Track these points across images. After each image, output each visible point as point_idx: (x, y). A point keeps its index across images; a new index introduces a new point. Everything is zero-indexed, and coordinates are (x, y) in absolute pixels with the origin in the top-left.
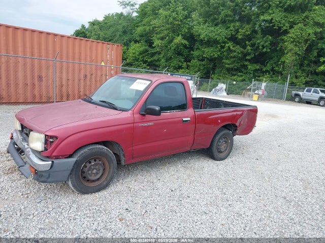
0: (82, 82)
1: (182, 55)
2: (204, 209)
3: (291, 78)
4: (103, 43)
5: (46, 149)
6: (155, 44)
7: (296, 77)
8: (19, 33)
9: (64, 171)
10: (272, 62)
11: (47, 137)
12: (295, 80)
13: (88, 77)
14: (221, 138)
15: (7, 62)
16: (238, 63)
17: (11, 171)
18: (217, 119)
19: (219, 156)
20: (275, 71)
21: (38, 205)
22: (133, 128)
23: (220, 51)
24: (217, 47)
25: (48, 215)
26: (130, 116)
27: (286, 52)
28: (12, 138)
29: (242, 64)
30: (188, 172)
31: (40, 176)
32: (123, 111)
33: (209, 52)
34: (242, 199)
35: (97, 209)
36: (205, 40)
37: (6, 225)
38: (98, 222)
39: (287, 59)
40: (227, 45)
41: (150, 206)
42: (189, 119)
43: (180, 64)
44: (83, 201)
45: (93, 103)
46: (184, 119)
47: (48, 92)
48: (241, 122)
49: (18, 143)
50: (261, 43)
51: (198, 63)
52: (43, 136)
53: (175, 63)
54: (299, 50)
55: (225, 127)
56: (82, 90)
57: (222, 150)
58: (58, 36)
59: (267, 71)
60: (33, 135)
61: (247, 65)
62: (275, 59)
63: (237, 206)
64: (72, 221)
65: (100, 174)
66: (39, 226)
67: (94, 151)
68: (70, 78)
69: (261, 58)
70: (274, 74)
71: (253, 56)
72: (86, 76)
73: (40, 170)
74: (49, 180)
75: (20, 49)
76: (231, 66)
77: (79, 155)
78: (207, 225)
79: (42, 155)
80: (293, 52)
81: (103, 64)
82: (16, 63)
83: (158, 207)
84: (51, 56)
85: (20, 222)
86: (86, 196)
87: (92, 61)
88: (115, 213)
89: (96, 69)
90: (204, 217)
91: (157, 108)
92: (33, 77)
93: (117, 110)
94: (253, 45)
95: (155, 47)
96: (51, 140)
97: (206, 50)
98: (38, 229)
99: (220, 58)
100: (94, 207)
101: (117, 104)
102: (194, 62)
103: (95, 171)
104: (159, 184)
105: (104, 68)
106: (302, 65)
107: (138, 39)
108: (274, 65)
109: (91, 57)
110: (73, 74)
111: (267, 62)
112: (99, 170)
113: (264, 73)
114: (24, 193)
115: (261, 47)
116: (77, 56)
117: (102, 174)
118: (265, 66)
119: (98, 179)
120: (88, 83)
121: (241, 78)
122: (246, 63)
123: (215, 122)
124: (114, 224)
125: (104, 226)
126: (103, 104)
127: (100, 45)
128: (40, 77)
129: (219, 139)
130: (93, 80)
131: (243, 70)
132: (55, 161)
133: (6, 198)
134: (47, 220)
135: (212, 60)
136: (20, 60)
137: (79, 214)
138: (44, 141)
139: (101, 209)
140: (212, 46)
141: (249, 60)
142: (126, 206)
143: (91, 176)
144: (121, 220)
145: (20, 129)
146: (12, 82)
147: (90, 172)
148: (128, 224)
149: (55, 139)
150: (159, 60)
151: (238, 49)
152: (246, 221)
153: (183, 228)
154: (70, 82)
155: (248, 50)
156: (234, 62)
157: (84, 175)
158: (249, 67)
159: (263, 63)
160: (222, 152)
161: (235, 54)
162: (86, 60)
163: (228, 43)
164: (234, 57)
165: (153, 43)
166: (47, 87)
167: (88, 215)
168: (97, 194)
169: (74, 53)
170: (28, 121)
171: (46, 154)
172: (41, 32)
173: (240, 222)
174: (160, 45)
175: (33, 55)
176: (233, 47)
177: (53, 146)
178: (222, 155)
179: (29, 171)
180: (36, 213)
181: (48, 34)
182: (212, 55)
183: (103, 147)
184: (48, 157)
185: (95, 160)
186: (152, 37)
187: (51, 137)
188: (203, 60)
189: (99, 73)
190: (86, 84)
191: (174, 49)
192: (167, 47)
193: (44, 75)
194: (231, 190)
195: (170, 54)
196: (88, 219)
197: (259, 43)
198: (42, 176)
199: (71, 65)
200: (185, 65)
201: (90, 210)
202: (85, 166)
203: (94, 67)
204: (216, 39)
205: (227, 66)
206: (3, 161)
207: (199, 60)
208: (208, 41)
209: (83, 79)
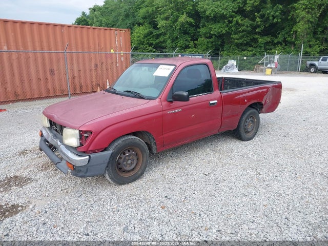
0: (93, 71)
1: (188, 34)
2: (242, 191)
3: (305, 48)
4: (111, 30)
5: (81, 145)
6: (160, 25)
7: (310, 46)
8: (27, 27)
9: (101, 164)
10: (283, 32)
11: (82, 133)
12: (308, 50)
13: (99, 66)
14: (247, 118)
15: (18, 58)
16: (248, 37)
17: (45, 167)
18: (243, 99)
19: (247, 137)
20: (287, 41)
21: (80, 199)
22: (163, 116)
23: (227, 26)
24: (225, 22)
25: (92, 209)
26: (157, 104)
27: (298, 20)
28: (42, 135)
29: (252, 38)
30: (218, 155)
31: (77, 171)
32: (150, 99)
33: (217, 28)
34: (279, 178)
35: (137, 199)
36: (211, 16)
37: (54, 221)
38: (141, 212)
39: (299, 28)
40: (235, 19)
41: (188, 192)
42: (216, 101)
43: (187, 43)
44: (122, 192)
45: (117, 94)
46: (211, 102)
47: (61, 86)
48: (267, 100)
49: (49, 140)
50: (271, 14)
51: (206, 41)
52: (77, 132)
53: (181, 42)
54: (312, 17)
55: (251, 106)
56: (94, 80)
57: (249, 130)
58: (65, 27)
59: (278, 43)
60: (66, 131)
61: (257, 39)
62: (287, 29)
63: (276, 186)
64: (116, 212)
65: (135, 164)
66: (86, 220)
67: (127, 142)
68: (81, 68)
69: (271, 30)
70: (286, 45)
71: (263, 28)
72: (96, 66)
73: (77, 165)
74: (87, 174)
75: (29, 44)
76: (240, 41)
77: (113, 147)
78: (249, 207)
79: (79, 150)
80: (306, 20)
81: (112, 51)
82: (27, 59)
83: (196, 193)
84: (60, 47)
85: (67, 217)
86: (123, 187)
88: (155, 202)
89: (106, 57)
90: (244, 199)
91: (185, 94)
92: (45, 71)
94: (262, 16)
95: (160, 28)
96: (86, 135)
97: (213, 26)
98: (85, 222)
99: (228, 34)
100: (134, 197)
101: (143, 92)
102: (201, 40)
103: (129, 162)
104: (192, 170)
105: (114, 55)
106: (315, 33)
107: (141, 21)
108: (286, 36)
109: (99, 45)
110: (84, 64)
111: (279, 34)
112: (133, 160)
113: (275, 45)
114: (63, 188)
115: (271, 18)
116: (86, 45)
117: (137, 164)
118: (277, 38)
119: (133, 169)
120: (100, 73)
121: (251, 53)
122: (256, 36)
123: (241, 102)
124: (157, 212)
125: (148, 215)
126: (129, 94)
127: (108, 32)
128: (52, 71)
129: (246, 119)
131: (253, 44)
132: (92, 155)
133: (47, 194)
134: (92, 214)
135: (220, 36)
136: (31, 55)
137: (121, 205)
138: (78, 136)
139: (141, 199)
140: (219, 22)
141: (259, 33)
142: (164, 194)
143: (126, 167)
144: (163, 208)
145: (49, 126)
146: (25, 78)
147: (125, 163)
148: (171, 211)
149: (89, 133)
150: (164, 41)
151: (247, 22)
152: (287, 200)
153: (226, 212)
154: (82, 73)
155: (258, 22)
156: (243, 37)
157: (120, 166)
158: (260, 40)
159: (275, 35)
160: (249, 132)
161: (244, 27)
162: (95, 49)
163: (236, 17)
164: (243, 31)
165: (157, 24)
166: (60, 80)
167: (130, 206)
168: (134, 184)
169: (82, 43)
170: (58, 118)
171: (82, 149)
172: (48, 25)
173: (282, 202)
174: (164, 25)
175: (42, 49)
176: (241, 20)
177: (89, 141)
178: (249, 135)
179: (66, 167)
180: (80, 207)
181: (55, 25)
182: (219, 31)
183: (136, 137)
184: (84, 152)
185: (129, 151)
186: (156, 18)
187: (86, 132)
188: (210, 37)
189: (109, 61)
190: (97, 74)
191: (180, 29)
192: (172, 27)
193: (55, 68)
194: (265, 170)
195: (175, 34)
196: (131, 210)
197: (268, 14)
198: (80, 171)
199: (81, 56)
200: (192, 43)
201: (131, 201)
202: (120, 158)
203: (103, 55)
204: (223, 13)
205: (236, 41)
206: (35, 159)
207: (206, 37)
208: (214, 17)
209: (94, 68)
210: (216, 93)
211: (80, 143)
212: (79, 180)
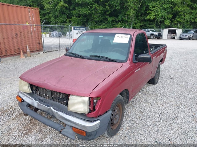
0: (15, 39)
1: (65, 14)
3: (133, 24)
4: (25, 8)
5: (90, 111)
6: (45, 7)
7: (135, 23)
9: (105, 124)
10: (121, 15)
11: (91, 100)
12: (135, 25)
13: (19, 35)
16: (102, 17)
20: (123, 20)
23: (90, 10)
24: (88, 7)
27: (130, 8)
28: (22, 101)
29: (104, 17)
33: (83, 11)
36: (79, 3)
39: (131, 13)
40: (94, 6)
43: (65, 20)
50: (115, 4)
51: (77, 18)
53: (61, 19)
54: (137, 7)
56: (16, 45)
59: (119, 21)
61: (107, 18)
62: (123, 13)
68: (5, 37)
69: (115, 13)
70: (123, 22)
71: (110, 12)
72: (17, 34)
74: (96, 136)
76: (98, 19)
80: (134, 8)
81: (27, 24)
87: (19, 22)
89: (23, 28)
93: (118, 62)
94: (109, 5)
95: (46, 9)
96: (95, 101)
97: (81, 9)
99: (90, 15)
102: (73, 18)
103: (117, 116)
105: (29, 27)
106: (137, 16)
108: (123, 17)
109: (18, 19)
111: (119, 16)
113: (117, 22)
115: (114, 6)
116: (7, 18)
118: (118, 18)
119: (118, 122)
120: (19, 39)
121: (105, 27)
122: (107, 17)
127: (23, 9)
130: (23, 37)
131: (105, 21)
135: (85, 16)
140: (84, 7)
141: (108, 15)
143: (115, 121)
145: (31, 92)
147: (115, 118)
150: (50, 18)
151: (101, 8)
154: (6, 40)
155: (107, 8)
156: (99, 17)
157: (112, 122)
158: (109, 19)
159: (116, 16)
161: (100, 11)
163: (94, 5)
164: (100, 13)
165: (44, 7)
171: (93, 115)
174: (49, 7)
176: (98, 7)
182: (85, 12)
185: (116, 108)
186: (42, 2)
188: (79, 17)
189: (26, 31)
190: (18, 40)
191: (60, 10)
192: (53, 9)
195: (57, 14)
197: (113, 4)
199: (3, 26)
200: (68, 20)
203: (21, 26)
204: (87, 2)
205: (95, 19)
207: (77, 17)
208: (81, 4)
209: (15, 36)
211: (90, 109)
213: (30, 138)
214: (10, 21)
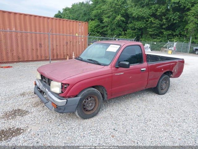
0: (65, 46)
1: (121, 27)
2: (163, 128)
3: (192, 39)
5: (62, 92)
6: (104, 20)
7: (196, 38)
8: (27, 17)
9: (73, 105)
10: (179, 29)
11: (63, 85)
12: (195, 40)
13: (69, 44)
14: (163, 81)
15: (21, 36)
16: (157, 30)
17: (36, 105)
18: (161, 68)
20: (181, 34)
21: (59, 127)
22: (112, 76)
23: (145, 23)
24: (144, 21)
25: (67, 134)
26: (109, 68)
27: (189, 22)
28: (36, 84)
29: (160, 31)
30: (144, 103)
31: (58, 109)
32: (105, 66)
33: (139, 24)
34: (186, 121)
35: (96, 129)
36: (135, 17)
37: (44, 141)
38: (99, 138)
39: (190, 27)
40: (150, 19)
41: (128, 127)
42: (145, 69)
43: (120, 33)
44: (85, 124)
45: (83, 61)
46: (142, 69)
47: (45, 54)
48: (175, 70)
49: (40, 88)
50: (173, 17)
51: (132, 31)
52: (60, 84)
53: (117, 32)
57: (163, 88)
58: (50, 19)
59: (176, 35)
60: (53, 83)
61: (163, 32)
62: (182, 27)
63: (185, 126)
64: (83, 138)
65: (94, 106)
66: (64, 141)
67: (90, 92)
68: (58, 44)
69: (172, 27)
70: (181, 36)
71: (167, 25)
72: (67, 43)
73: (59, 105)
74: (65, 111)
75: (28, 28)
76: (153, 33)
77: (81, 95)
78: (170, 140)
79: (60, 96)
80: (194, 22)
81: (77, 35)
82: (27, 37)
83: (133, 128)
84: (46, 31)
85: (51, 139)
86: (86, 120)
87: (70, 33)
88: (107, 132)
89: (73, 38)
90: (165, 134)
91: (127, 63)
92: (36, 45)
93: (101, 65)
94: (167, 19)
95: (104, 22)
96: (65, 86)
97: (137, 23)
98: (63, 143)
99: (145, 28)
100: (94, 128)
101: (100, 61)
102: (129, 31)
103: (90, 105)
104: (129, 112)
105: (78, 37)
107: (93, 18)
108: (181, 31)
109: (70, 31)
110: (60, 41)
111: (176, 30)
112: (93, 104)
113: (174, 36)
114: (48, 119)
115: (172, 20)
116: (61, 30)
117: (95, 106)
118: (175, 32)
119: (92, 110)
120: (69, 47)
121: (159, 40)
122: (163, 30)
124: (109, 139)
125: (104, 141)
126: (91, 61)
127: (75, 23)
128: (40, 45)
129: (162, 82)
130: (72, 45)
131: (160, 35)
132: (68, 99)
133: (38, 123)
134: (67, 138)
135: (140, 29)
136: (29, 34)
137: (86, 133)
138: (61, 87)
139: (98, 129)
140: (140, 21)
141: (164, 29)
142: (113, 127)
143: (88, 108)
144: (113, 136)
145: (41, 79)
146: (25, 48)
147: (88, 105)
148: (118, 139)
149: (67, 85)
150: (107, 31)
151: (157, 22)
152: (194, 136)
153: (154, 142)
154: (58, 47)
155: (164, 22)
156: (154, 30)
157: (85, 107)
158: (165, 33)
159: (174, 30)
160: (163, 89)
161: (155, 25)
162: (67, 33)
163: (151, 18)
164: (154, 27)
166: (45, 50)
167: (91, 134)
168: (93, 119)
169: (59, 29)
170: (48, 74)
171: (62, 95)
172: (40, 17)
173: (190, 137)
174: (107, 21)
175: (36, 31)
176: (154, 21)
177: (67, 90)
178: (163, 91)
179: (51, 106)
180: (60, 132)
181: (44, 17)
182: (140, 26)
183: (95, 89)
184: (63, 97)
185: (90, 98)
186: (102, 17)
187: (65, 84)
188: (134, 30)
189: (75, 41)
190: (67, 48)
191: (116, 24)
192: (111, 22)
193: (42, 43)
194: (176, 115)
195: (113, 27)
196: (92, 136)
197: (171, 18)
198: (60, 109)
199: (58, 36)
200: (123, 33)
201: (92, 130)
202: (85, 102)
203: (72, 37)
204: (143, 16)
205: (150, 33)
206: (30, 98)
207: (132, 29)
208: (137, 18)
209: (65, 45)
210: (145, 64)
212: (58, 115)
213: (35, 109)
214: (63, 32)
